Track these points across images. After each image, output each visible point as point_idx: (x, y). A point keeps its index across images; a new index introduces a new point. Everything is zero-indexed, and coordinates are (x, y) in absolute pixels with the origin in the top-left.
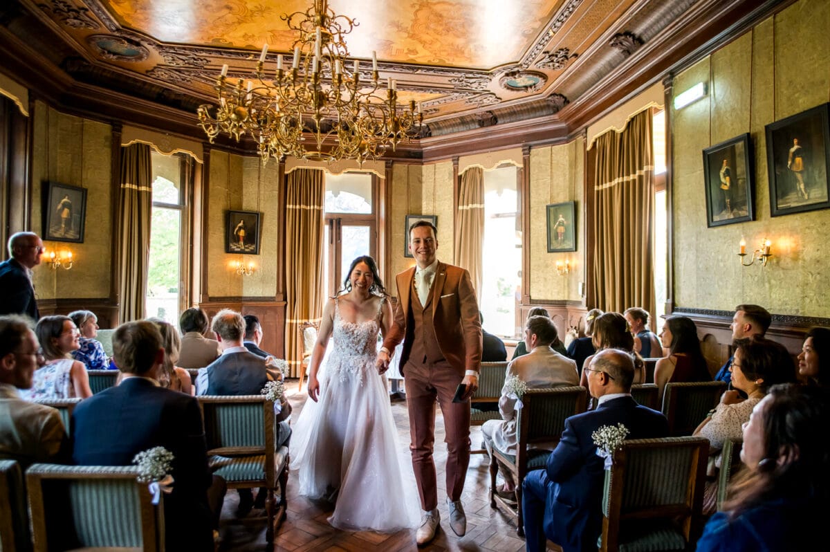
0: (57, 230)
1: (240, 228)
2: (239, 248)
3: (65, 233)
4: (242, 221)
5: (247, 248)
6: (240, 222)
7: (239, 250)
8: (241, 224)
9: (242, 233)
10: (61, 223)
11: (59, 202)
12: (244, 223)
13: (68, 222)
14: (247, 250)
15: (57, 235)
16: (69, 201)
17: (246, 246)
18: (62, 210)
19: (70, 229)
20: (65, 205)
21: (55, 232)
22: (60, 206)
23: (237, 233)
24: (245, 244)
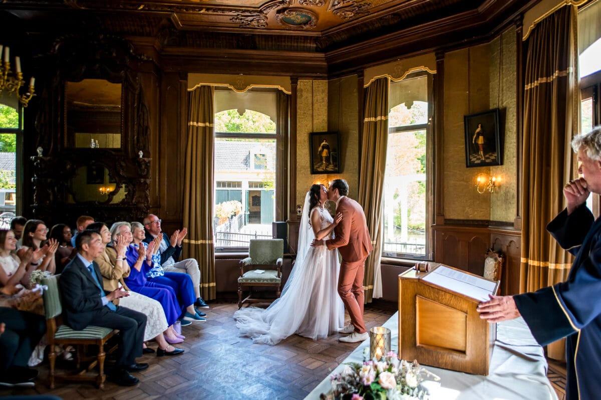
0: (320, 166)
1: (479, 134)
2: (479, 159)
3: (326, 167)
4: (480, 126)
5: (488, 158)
6: (478, 127)
7: (479, 162)
8: (478, 130)
9: (481, 140)
10: (322, 160)
11: (320, 146)
12: (482, 127)
13: (327, 159)
14: (488, 161)
15: (320, 170)
16: (326, 143)
17: (487, 156)
18: (322, 151)
19: (330, 164)
20: (324, 147)
21: (319, 168)
22: (320, 149)
23: (475, 141)
24: (485, 153)
